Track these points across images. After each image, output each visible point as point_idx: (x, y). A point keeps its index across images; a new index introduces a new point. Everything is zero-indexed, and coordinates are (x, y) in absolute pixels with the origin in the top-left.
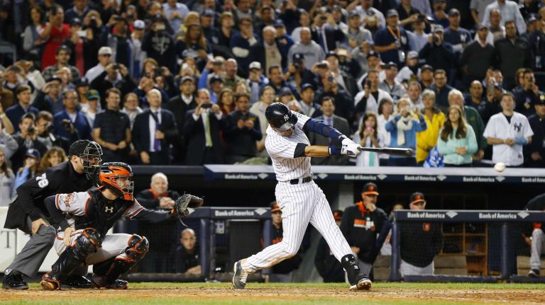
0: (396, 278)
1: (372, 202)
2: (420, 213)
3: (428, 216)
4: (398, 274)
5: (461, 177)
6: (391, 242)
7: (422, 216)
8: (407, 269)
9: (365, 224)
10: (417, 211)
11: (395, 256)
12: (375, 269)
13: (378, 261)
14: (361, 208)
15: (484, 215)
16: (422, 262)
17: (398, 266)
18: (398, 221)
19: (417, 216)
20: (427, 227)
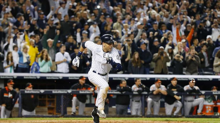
0: (21, 116)
1: (12, 87)
2: (30, 91)
3: (33, 92)
4: (21, 115)
5: (46, 77)
6: (19, 102)
7: (31, 92)
8: (25, 112)
9: (8, 95)
10: (29, 90)
11: (20, 108)
12: (12, 113)
13: (14, 110)
14: (7, 89)
15: (54, 92)
16: (30, 110)
17: (21, 112)
18: (21, 94)
19: (28, 92)
20: (32, 96)
